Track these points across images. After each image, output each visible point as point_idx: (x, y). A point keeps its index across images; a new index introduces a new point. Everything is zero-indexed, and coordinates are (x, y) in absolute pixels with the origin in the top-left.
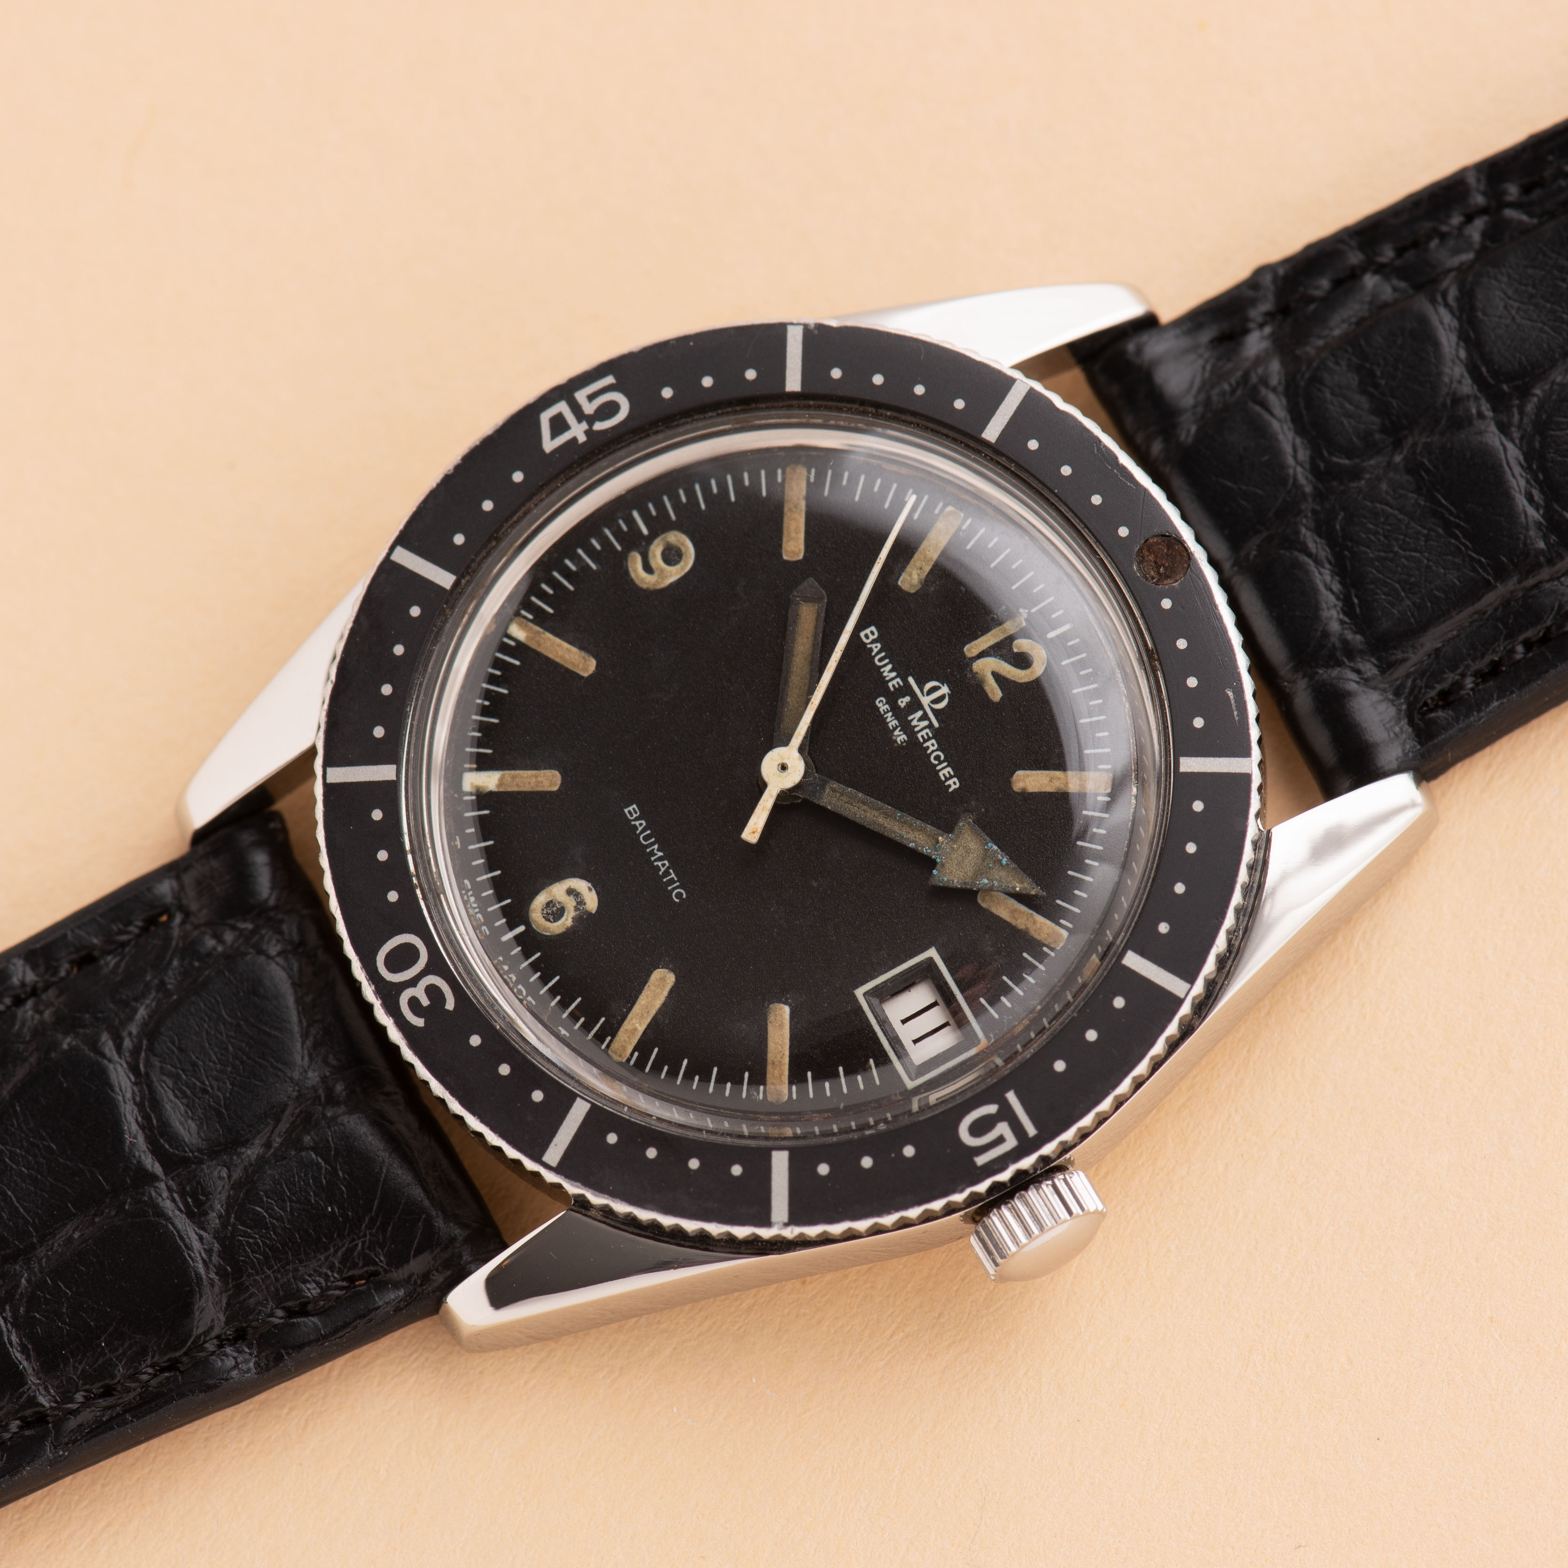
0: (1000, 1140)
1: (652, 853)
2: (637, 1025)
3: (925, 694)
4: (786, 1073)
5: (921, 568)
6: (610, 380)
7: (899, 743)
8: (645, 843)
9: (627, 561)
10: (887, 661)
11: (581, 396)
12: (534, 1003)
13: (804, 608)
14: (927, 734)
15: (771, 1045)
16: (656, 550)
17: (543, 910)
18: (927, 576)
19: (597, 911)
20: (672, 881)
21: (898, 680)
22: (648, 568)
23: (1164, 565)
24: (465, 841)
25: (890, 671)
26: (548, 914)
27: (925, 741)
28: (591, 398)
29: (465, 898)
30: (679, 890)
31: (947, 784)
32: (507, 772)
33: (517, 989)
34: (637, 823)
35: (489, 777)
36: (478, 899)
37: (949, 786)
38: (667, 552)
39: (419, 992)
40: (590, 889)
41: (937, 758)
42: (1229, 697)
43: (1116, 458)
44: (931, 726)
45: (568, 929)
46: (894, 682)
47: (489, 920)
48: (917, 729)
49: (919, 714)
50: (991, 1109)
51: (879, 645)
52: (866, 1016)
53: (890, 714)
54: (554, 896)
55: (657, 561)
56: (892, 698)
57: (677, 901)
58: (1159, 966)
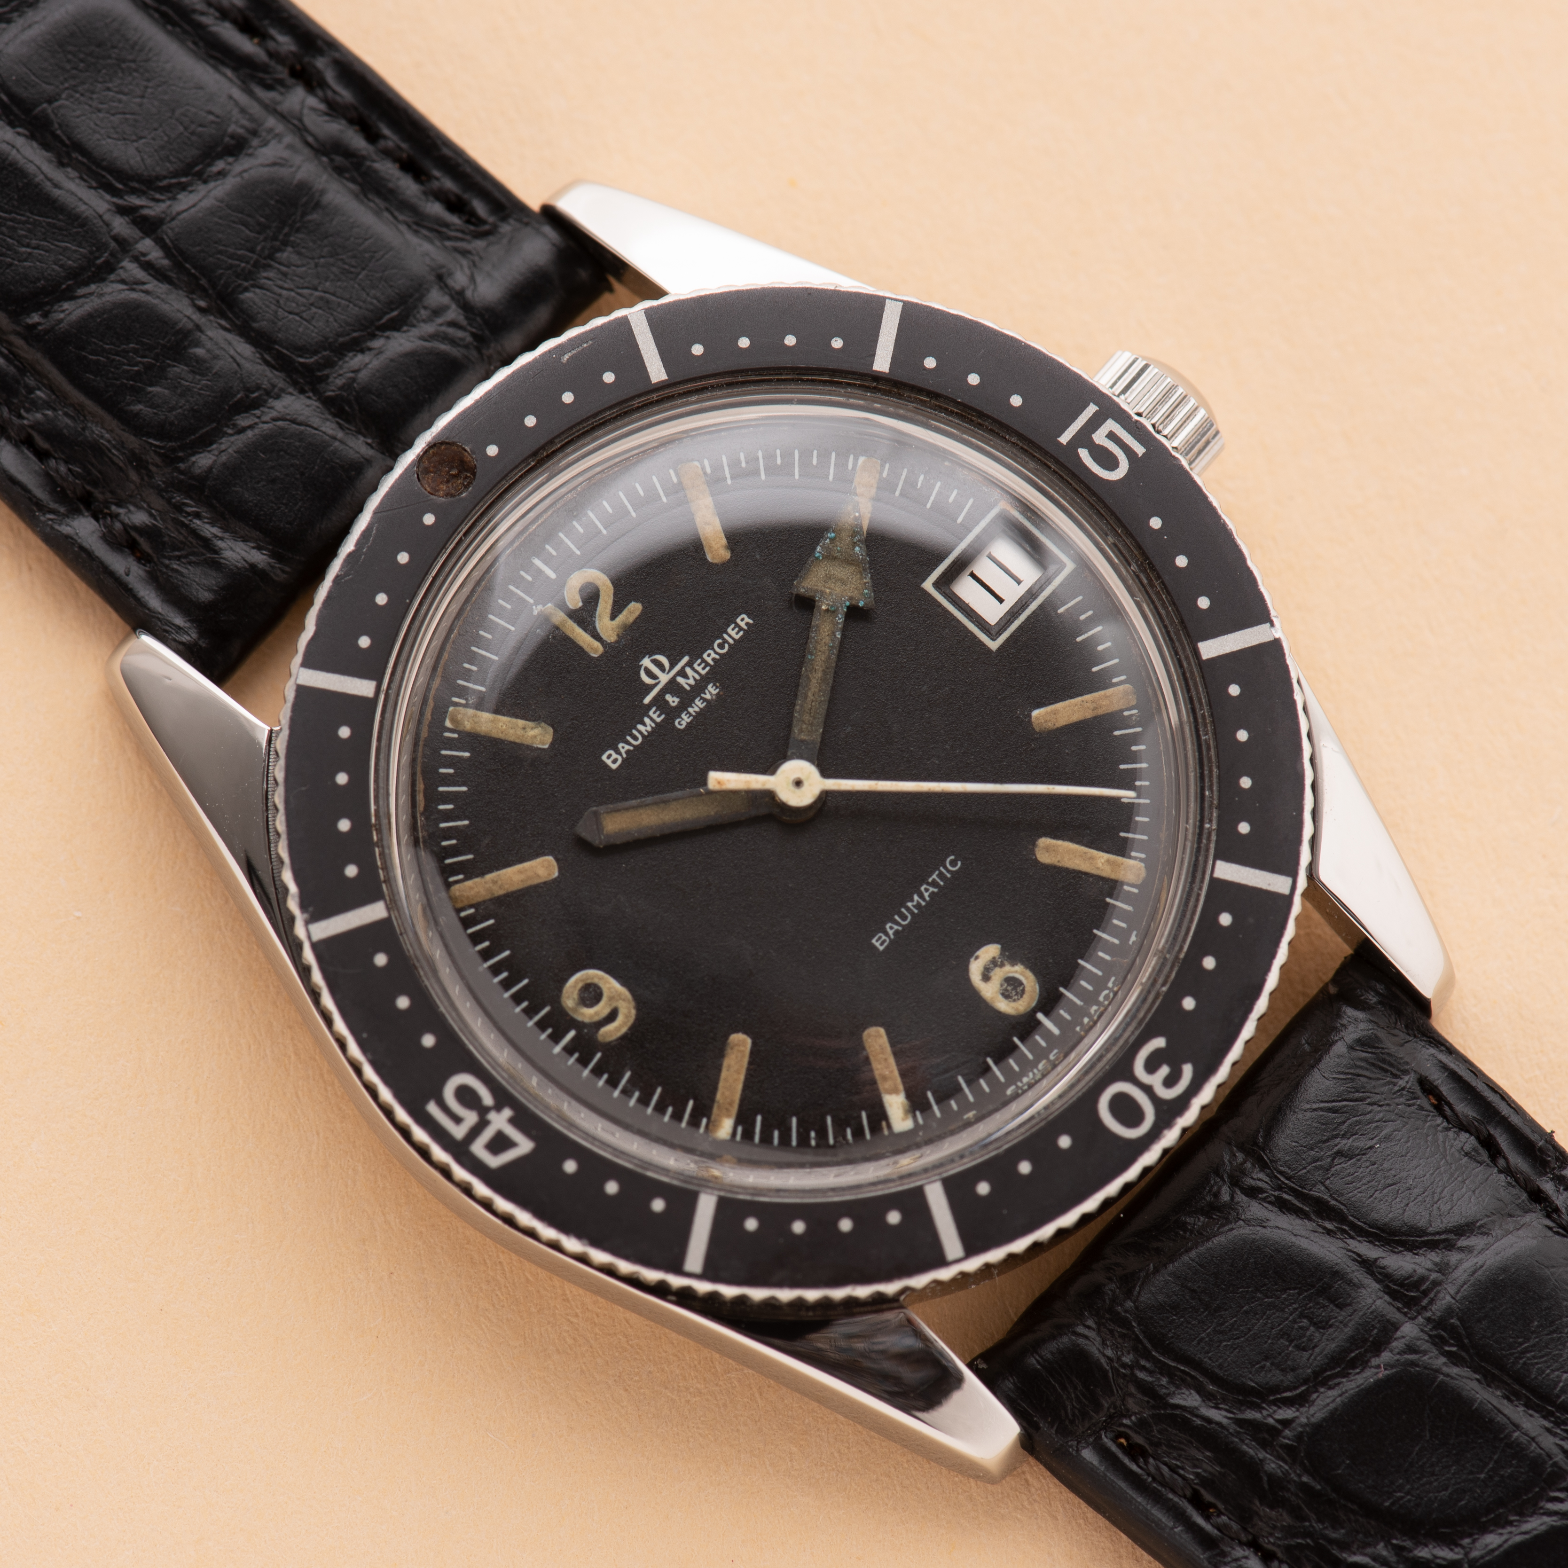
0: (1111, 436)
1: (918, 906)
2: (1103, 861)
4: (1101, 693)
5: (524, 728)
6: (432, 1108)
7: (718, 690)
8: (909, 918)
9: (612, 1042)
10: (634, 732)
11: (458, 1132)
12: (1113, 979)
13: (609, 828)
14: (699, 665)
15: (1075, 718)
16: (588, 1014)
17: (1014, 1001)
18: (530, 720)
19: (997, 942)
20: (941, 875)
21: (651, 713)
22: (612, 1016)
23: (448, 472)
24: (965, 1106)
25: (644, 724)
26: (1017, 994)
27: (707, 664)
28: (458, 1120)
29: (1026, 1087)
30: (948, 865)
31: (745, 627)
32: (881, 1088)
33: (1104, 1001)
34: (891, 932)
35: (891, 1106)
36: (1023, 1073)
37: (747, 624)
38: (588, 1002)
39: (1156, 1080)
40: (977, 958)
41: (721, 646)
42: (571, 358)
43: (350, 555)
45: (1027, 967)
46: (655, 716)
47: (1041, 1054)
48: (698, 677)
49: (680, 680)
52: (1015, 631)
53: (690, 710)
54: (996, 993)
55: (600, 1010)
56: (672, 714)
57: (959, 863)
58: (878, 335)
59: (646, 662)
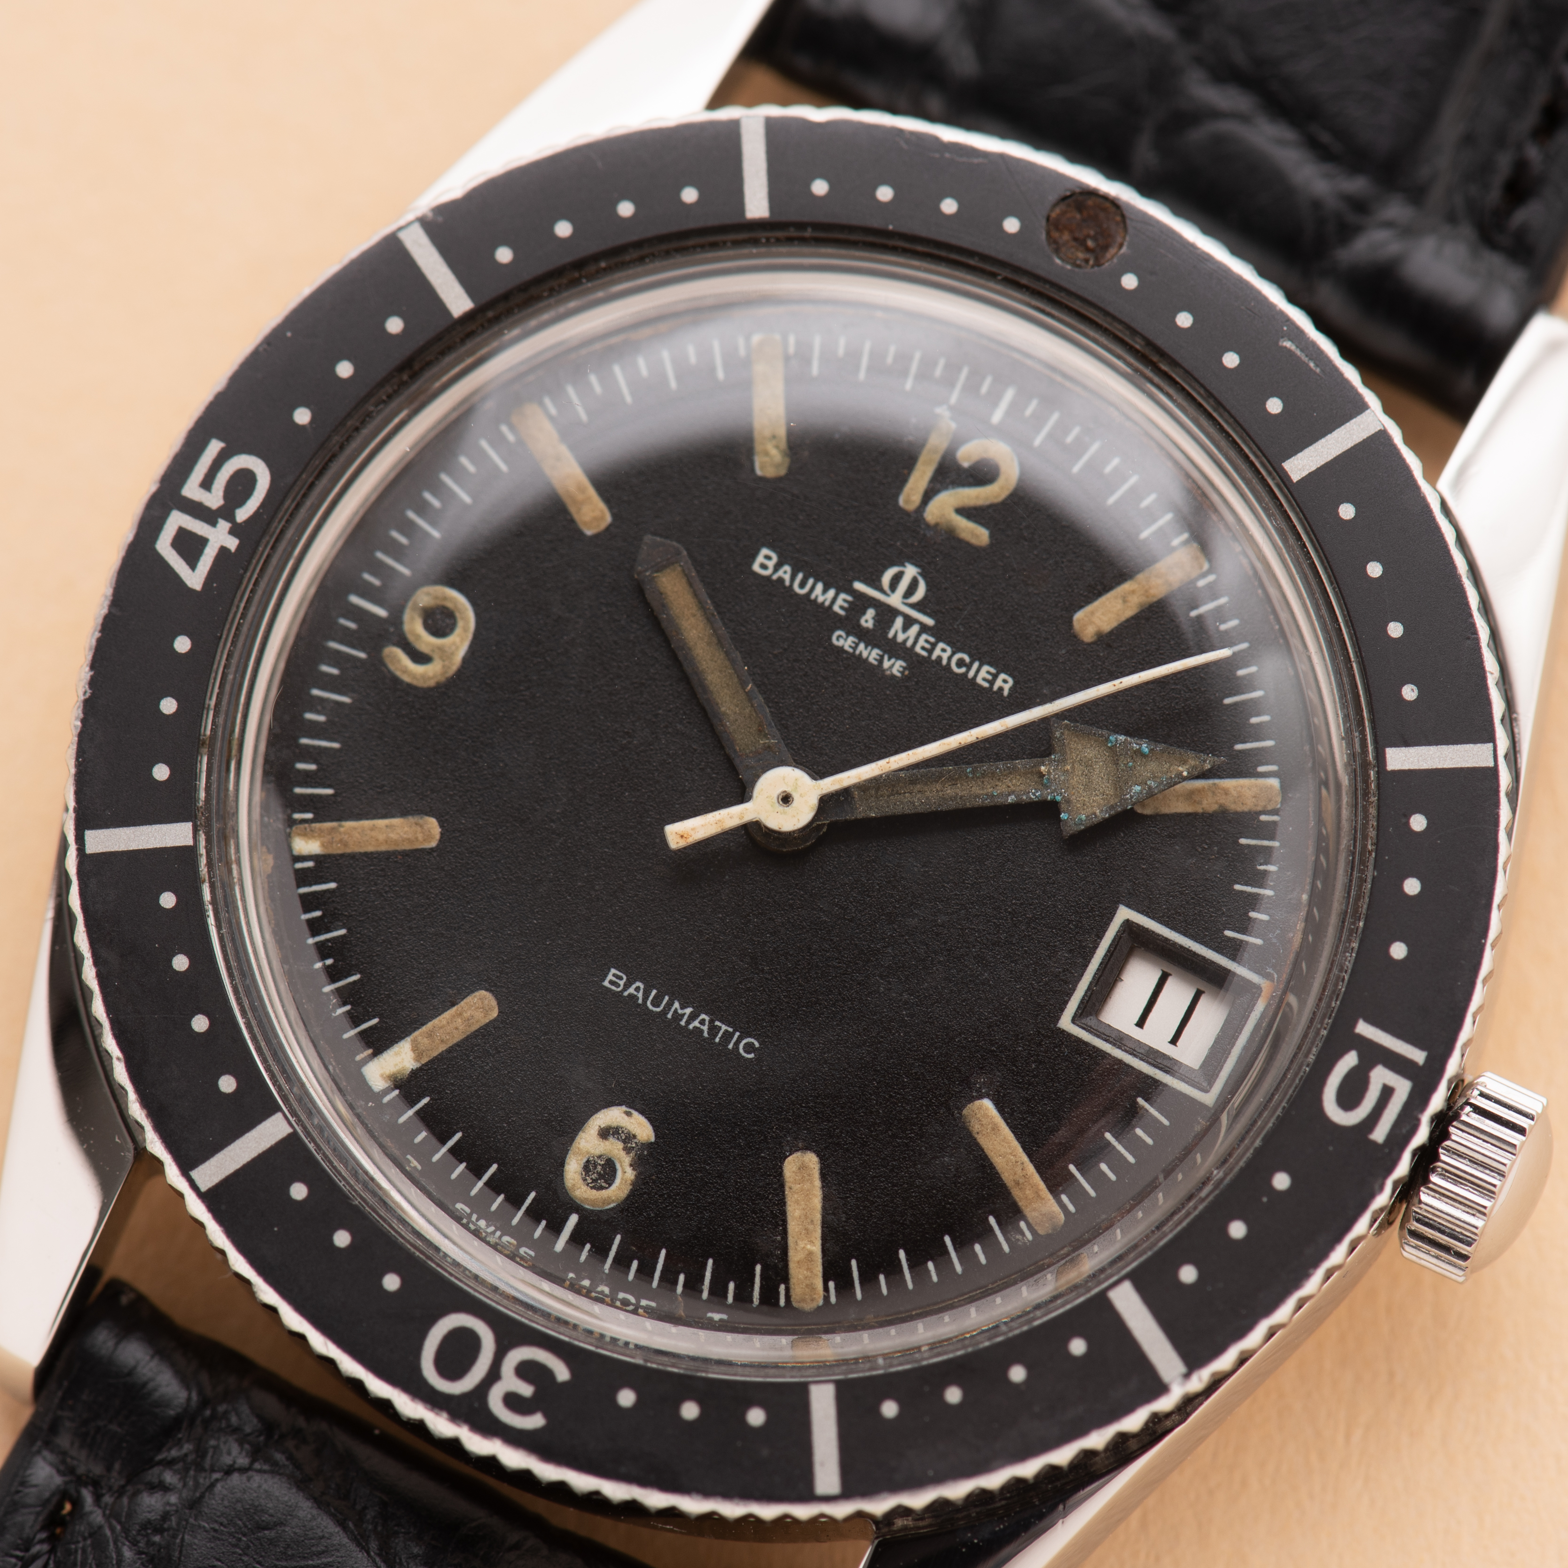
0: (1387, 1092)
1: (677, 1017)
2: (809, 1247)
3: (889, 591)
4: (1042, 1185)
5: (774, 437)
6: (215, 447)
7: (899, 675)
8: (658, 1010)
9: (385, 665)
10: (811, 581)
11: (192, 490)
13: (664, 579)
14: (927, 641)
15: (999, 1162)
16: (414, 627)
17: (585, 1180)
18: (789, 441)
19: (656, 1136)
20: (727, 1036)
21: (842, 596)
22: (420, 658)
23: (1088, 236)
24: (423, 1154)
25: (825, 591)
26: (594, 1181)
27: (930, 651)
28: (207, 484)
29: (472, 1227)
30: (744, 1042)
31: (995, 688)
32: (417, 1033)
33: (620, 1300)
34: (631, 990)
35: (397, 1054)
36: (490, 1218)
37: (1001, 689)
38: (430, 622)
39: (509, 1382)
40: (628, 1114)
41: (961, 663)
42: (1289, 351)
43: (936, 140)
44: (924, 629)
45: (634, 1184)
46: (840, 601)
47: (523, 1235)
48: (909, 643)
49: (899, 622)
50: (1350, 1060)
51: (787, 568)
52: (1094, 1047)
53: (862, 646)
54: (588, 1153)
55: (425, 640)
56: (850, 624)
57: (751, 1056)
58: (1437, 744)
59: (911, 571)
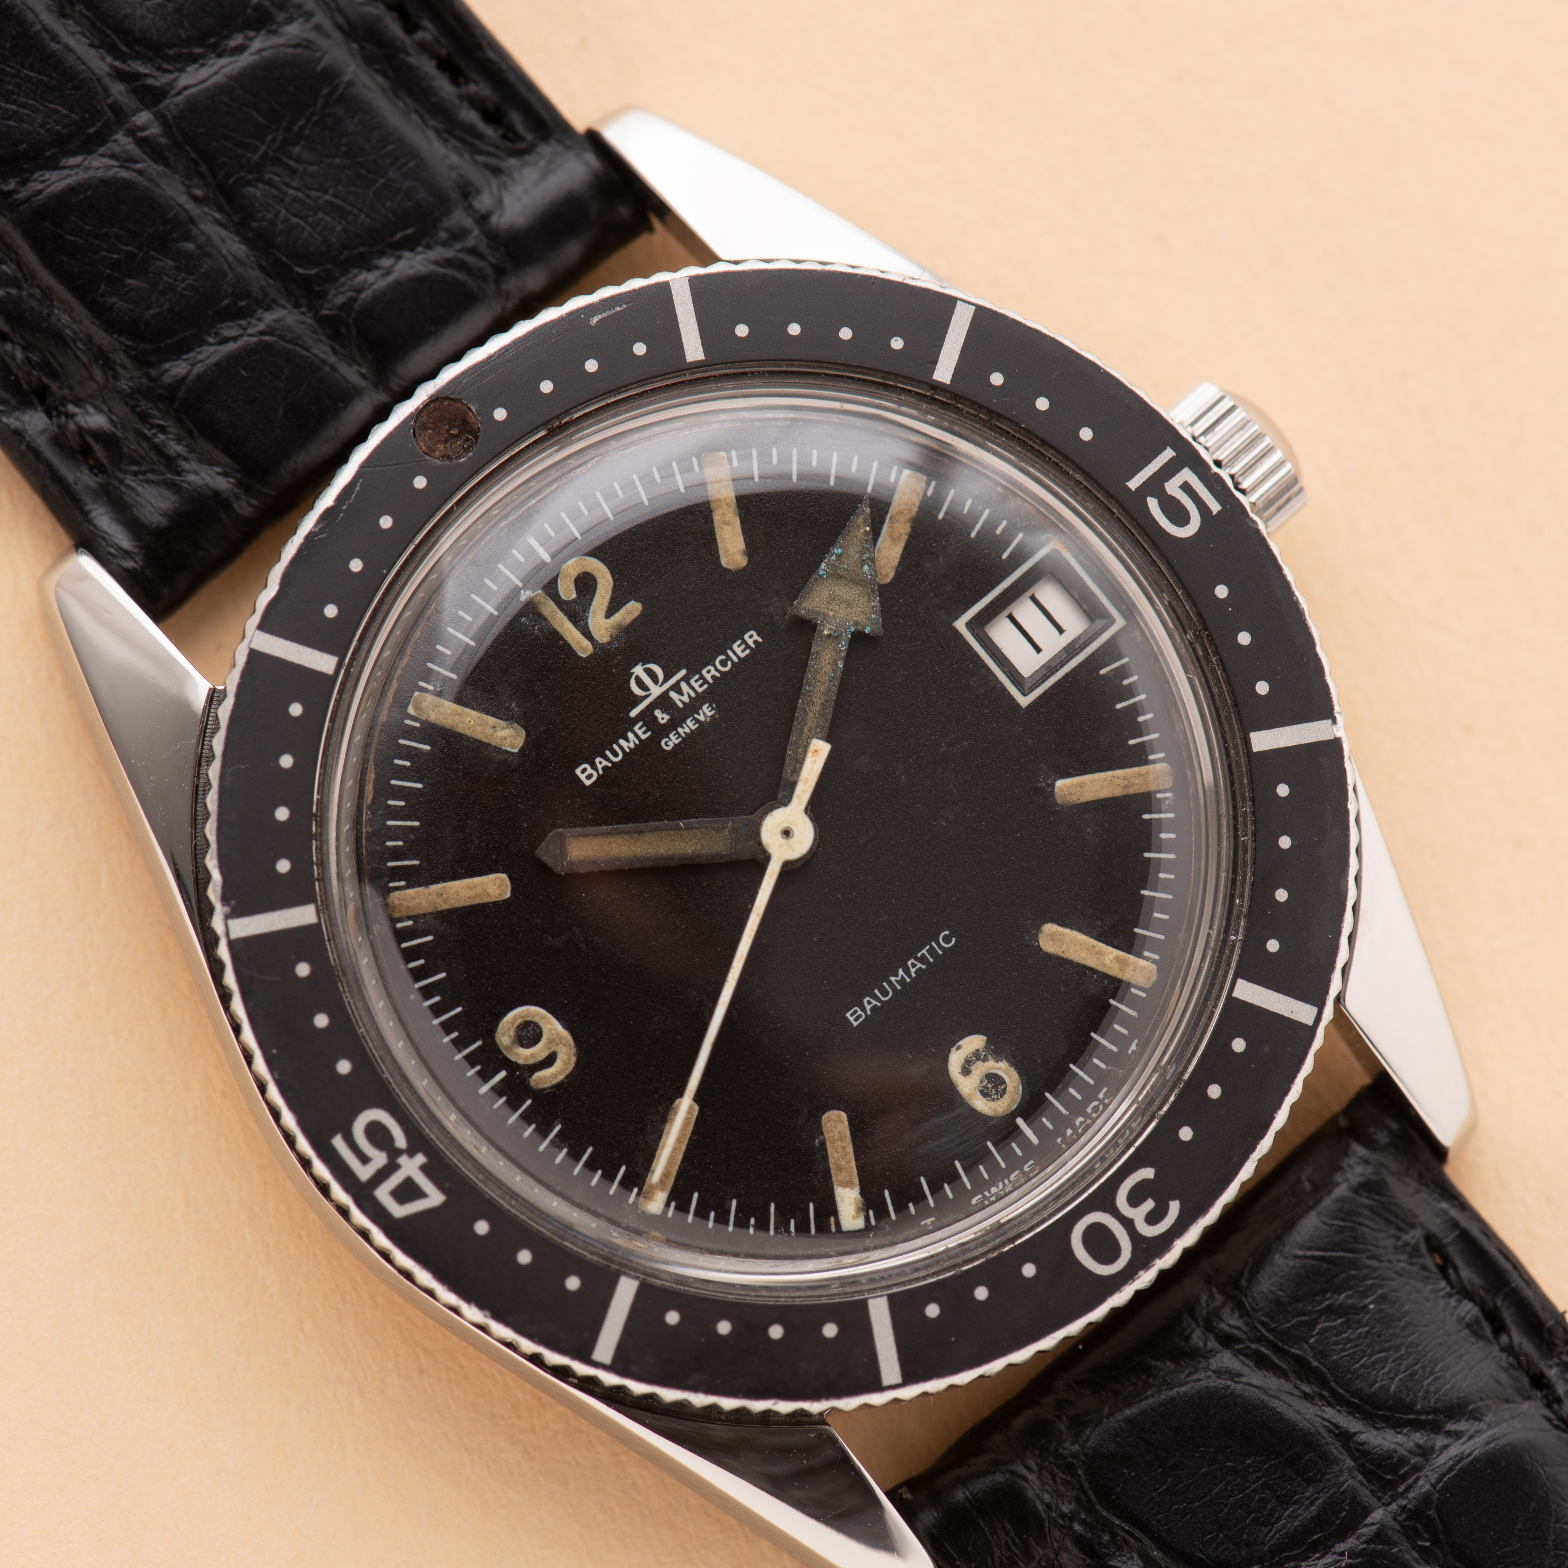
0: (1186, 487)
1: (902, 982)
2: (1111, 957)
3: (647, 693)
4: (1136, 769)
5: (494, 727)
6: (338, 1142)
7: (713, 712)
8: (891, 994)
9: (545, 1089)
10: (615, 747)
11: (364, 1173)
12: (1105, 1089)
13: (574, 854)
14: (696, 681)
15: (1104, 794)
16: (524, 1055)
17: (993, 1100)
18: (501, 719)
19: (984, 1034)
20: (932, 951)
21: (636, 728)
22: (549, 1061)
23: (448, 431)
24: (925, 1212)
25: (627, 740)
26: (997, 1093)
27: (705, 681)
28: (364, 1159)
29: (993, 1199)
30: (941, 941)
31: (753, 646)
32: (834, 1179)
33: (1092, 1113)
34: (868, 1007)
35: (842, 1201)
36: (992, 1182)
37: (755, 642)
38: (524, 1042)
39: (1138, 1215)
40: (959, 1048)
41: (723, 663)
42: (601, 321)
43: (327, 510)
44: (686, 679)
45: (1012, 1064)
46: (640, 733)
47: (1015, 1163)
48: (693, 695)
49: (673, 695)
50: (1153, 504)
51: (598, 760)
52: (1050, 688)
53: (680, 730)
54: (975, 1089)
55: (538, 1052)
56: (659, 732)
57: (954, 940)
58: (943, 341)
59: (638, 670)
